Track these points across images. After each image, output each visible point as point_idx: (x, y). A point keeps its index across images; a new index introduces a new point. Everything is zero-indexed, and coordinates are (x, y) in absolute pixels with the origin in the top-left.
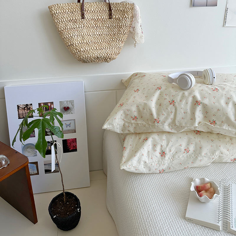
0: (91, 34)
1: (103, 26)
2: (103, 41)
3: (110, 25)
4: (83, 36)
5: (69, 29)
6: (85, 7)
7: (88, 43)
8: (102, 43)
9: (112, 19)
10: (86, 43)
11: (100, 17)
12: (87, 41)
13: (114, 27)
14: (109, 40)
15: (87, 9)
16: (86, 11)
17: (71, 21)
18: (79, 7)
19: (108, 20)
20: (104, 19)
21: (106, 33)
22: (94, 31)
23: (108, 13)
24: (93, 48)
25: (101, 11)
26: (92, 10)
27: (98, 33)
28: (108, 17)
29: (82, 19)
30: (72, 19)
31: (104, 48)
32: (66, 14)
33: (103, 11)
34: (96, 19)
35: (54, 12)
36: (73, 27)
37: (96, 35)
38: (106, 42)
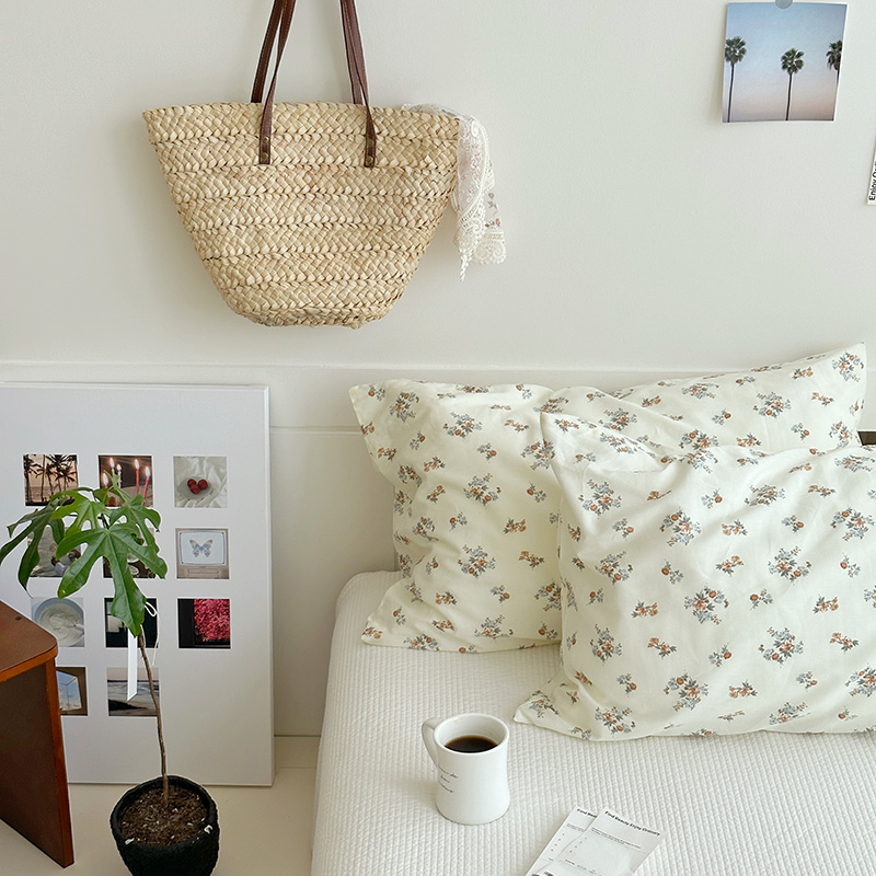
0: (291, 220)
1: (340, 190)
2: (335, 248)
3: (366, 191)
4: (260, 227)
5: (211, 201)
6: (274, 121)
7: (278, 256)
8: (330, 256)
9: (376, 171)
10: (269, 257)
11: (330, 160)
12: (275, 249)
13: (382, 200)
14: (361, 246)
15: (282, 129)
16: (280, 137)
17: (218, 171)
18: (254, 120)
19: (360, 169)
20: (344, 168)
21: (350, 220)
22: (302, 209)
23: (363, 146)
24: (292, 277)
25: (335, 138)
26: (303, 131)
27: (317, 218)
28: (360, 160)
29: (260, 163)
30: (222, 162)
31: (338, 277)
32: (203, 145)
33: (343, 137)
34: (316, 167)
35: (162, 136)
36: (226, 192)
37: (311, 225)
38: (348, 255)
